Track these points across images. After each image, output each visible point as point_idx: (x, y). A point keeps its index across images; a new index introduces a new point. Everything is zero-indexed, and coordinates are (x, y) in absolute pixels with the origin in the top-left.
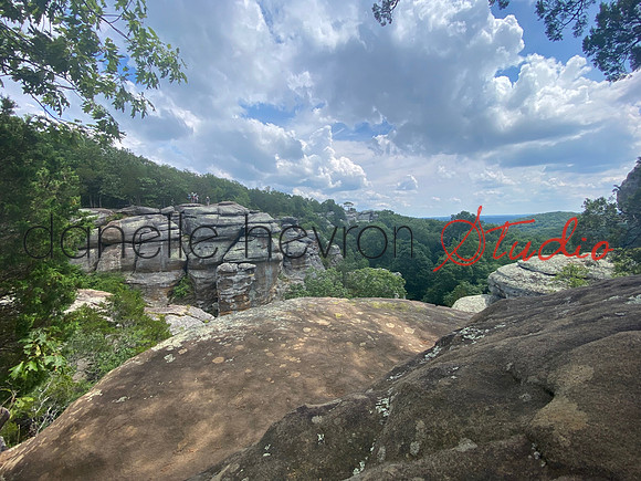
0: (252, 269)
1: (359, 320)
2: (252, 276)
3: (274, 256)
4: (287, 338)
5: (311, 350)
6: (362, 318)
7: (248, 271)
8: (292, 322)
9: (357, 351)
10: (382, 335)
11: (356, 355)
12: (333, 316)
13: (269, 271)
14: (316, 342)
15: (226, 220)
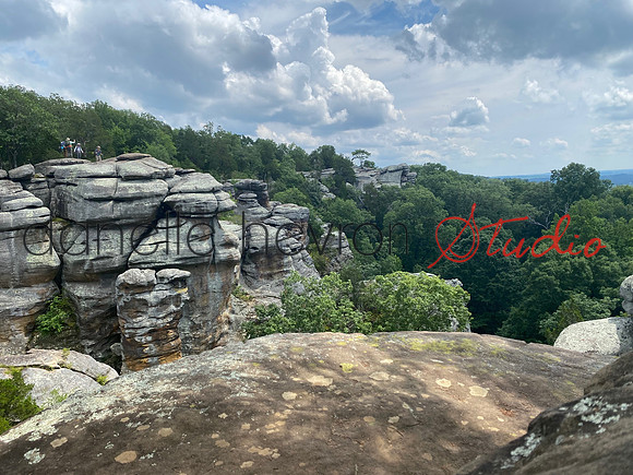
1: (385, 376)
2: (184, 293)
3: (223, 253)
4: (253, 413)
5: (298, 434)
6: (391, 370)
7: (174, 283)
8: (260, 381)
9: (383, 432)
10: (429, 402)
11: (381, 441)
12: (338, 369)
13: (214, 281)
14: (308, 419)
15: (132, 188)
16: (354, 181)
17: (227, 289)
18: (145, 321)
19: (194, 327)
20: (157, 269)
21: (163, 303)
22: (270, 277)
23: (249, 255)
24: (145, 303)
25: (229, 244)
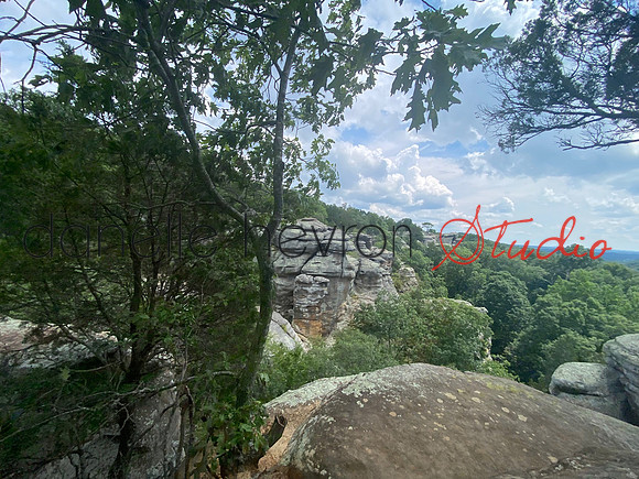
0: (326, 283)
2: (326, 290)
3: (346, 273)
7: (321, 284)
13: (341, 286)
16: (422, 240)
17: (346, 291)
18: (305, 301)
19: (328, 308)
20: (314, 276)
21: (315, 293)
22: (369, 288)
23: (360, 275)
24: (307, 292)
25: (350, 268)
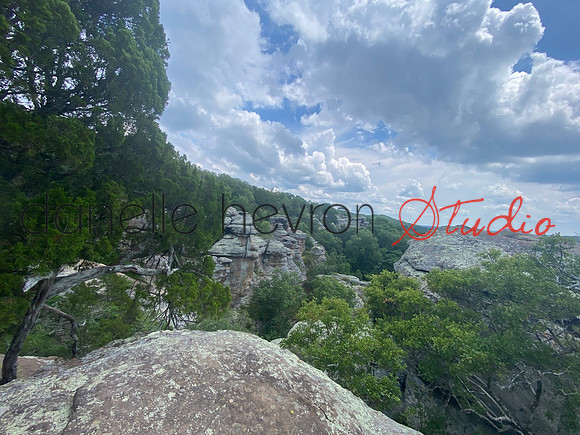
0: (229, 263)
2: (228, 270)
3: (249, 253)
7: (224, 264)
13: (244, 266)
17: (250, 270)
20: (219, 257)
21: (218, 272)
23: (265, 255)
25: (253, 249)
